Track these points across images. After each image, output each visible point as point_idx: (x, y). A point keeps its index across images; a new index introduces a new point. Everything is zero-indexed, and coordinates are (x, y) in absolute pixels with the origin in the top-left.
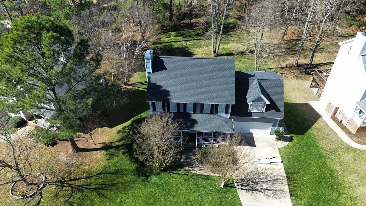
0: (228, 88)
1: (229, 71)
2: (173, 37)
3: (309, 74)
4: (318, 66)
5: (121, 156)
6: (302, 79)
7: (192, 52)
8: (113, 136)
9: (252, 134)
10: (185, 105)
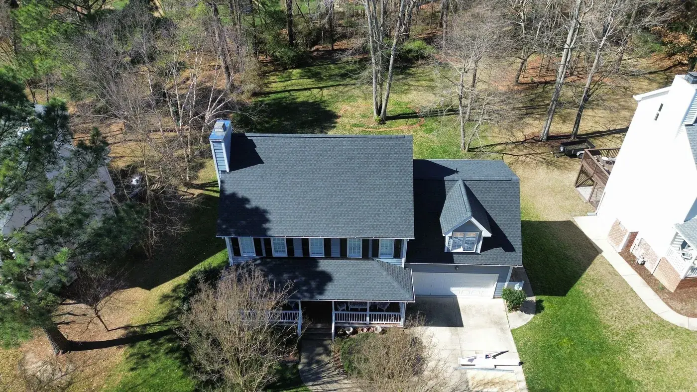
0: (398, 203)
1: (400, 164)
2: (294, 81)
3: (573, 156)
4: (588, 138)
5: (163, 358)
6: (558, 168)
7: (334, 111)
8: (151, 308)
9: (454, 297)
10: (305, 242)
